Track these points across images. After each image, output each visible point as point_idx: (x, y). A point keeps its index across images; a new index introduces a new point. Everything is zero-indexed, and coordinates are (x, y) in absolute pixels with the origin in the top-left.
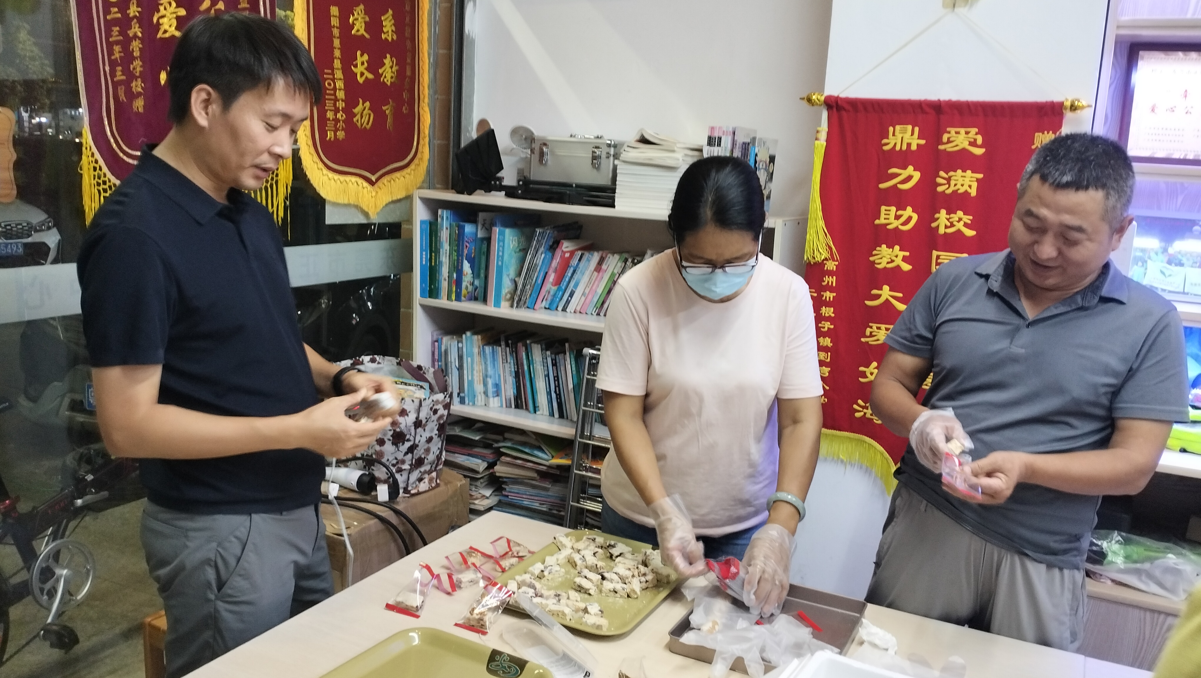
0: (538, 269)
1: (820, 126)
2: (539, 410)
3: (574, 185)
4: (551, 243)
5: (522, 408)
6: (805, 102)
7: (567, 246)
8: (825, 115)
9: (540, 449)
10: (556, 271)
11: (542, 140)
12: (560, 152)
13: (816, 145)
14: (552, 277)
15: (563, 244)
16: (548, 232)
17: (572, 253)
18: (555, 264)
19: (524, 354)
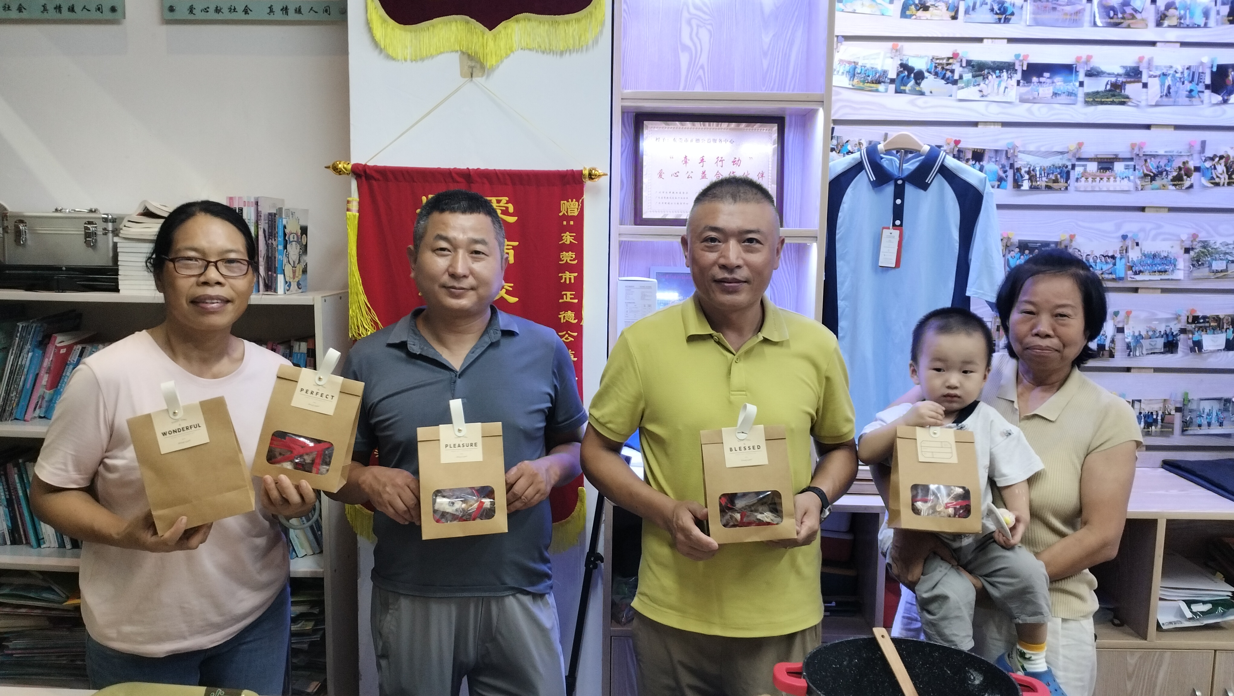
0: (26, 370)
1: (350, 196)
2: (44, 543)
3: (64, 268)
4: (40, 339)
5: (21, 543)
6: (330, 172)
7: (61, 341)
8: (354, 184)
9: (50, 590)
10: (49, 371)
11: (18, 217)
12: (41, 230)
13: (348, 216)
14: (45, 379)
15: (56, 338)
16: (34, 325)
17: (70, 348)
18: (47, 363)
19: (16, 476)
